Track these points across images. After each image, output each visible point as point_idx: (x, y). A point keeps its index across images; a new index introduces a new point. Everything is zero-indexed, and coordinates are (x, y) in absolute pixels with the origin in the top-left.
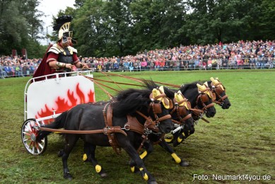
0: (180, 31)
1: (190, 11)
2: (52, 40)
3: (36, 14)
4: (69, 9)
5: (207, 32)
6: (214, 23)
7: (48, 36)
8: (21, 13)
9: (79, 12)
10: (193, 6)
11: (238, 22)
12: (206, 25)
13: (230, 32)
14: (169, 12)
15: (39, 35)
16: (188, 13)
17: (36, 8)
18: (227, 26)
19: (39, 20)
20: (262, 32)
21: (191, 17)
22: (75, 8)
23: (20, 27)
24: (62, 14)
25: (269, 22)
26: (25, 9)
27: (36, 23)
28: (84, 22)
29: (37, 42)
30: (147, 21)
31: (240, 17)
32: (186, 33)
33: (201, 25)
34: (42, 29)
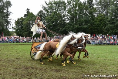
0: (64, 28)
1: (68, 22)
2: (14, 29)
3: (8, 19)
4: (22, 18)
5: (74, 29)
6: (76, 26)
7: (13, 28)
8: (3, 18)
9: (25, 19)
10: (69, 20)
11: (85, 26)
12: (74, 27)
13: (82, 30)
14: (60, 21)
15: (9, 27)
16: (67, 22)
17: (9, 17)
18: (81, 28)
19: (9, 22)
20: (94, 31)
21: (68, 24)
22: (24, 18)
23: (2, 24)
24: (19, 19)
25: (97, 27)
26: (4, 17)
27: (8, 22)
28: (27, 23)
29: (8, 30)
30: (51, 24)
31: (86, 25)
32: (66, 29)
33: (72, 27)
34: (10, 25)
